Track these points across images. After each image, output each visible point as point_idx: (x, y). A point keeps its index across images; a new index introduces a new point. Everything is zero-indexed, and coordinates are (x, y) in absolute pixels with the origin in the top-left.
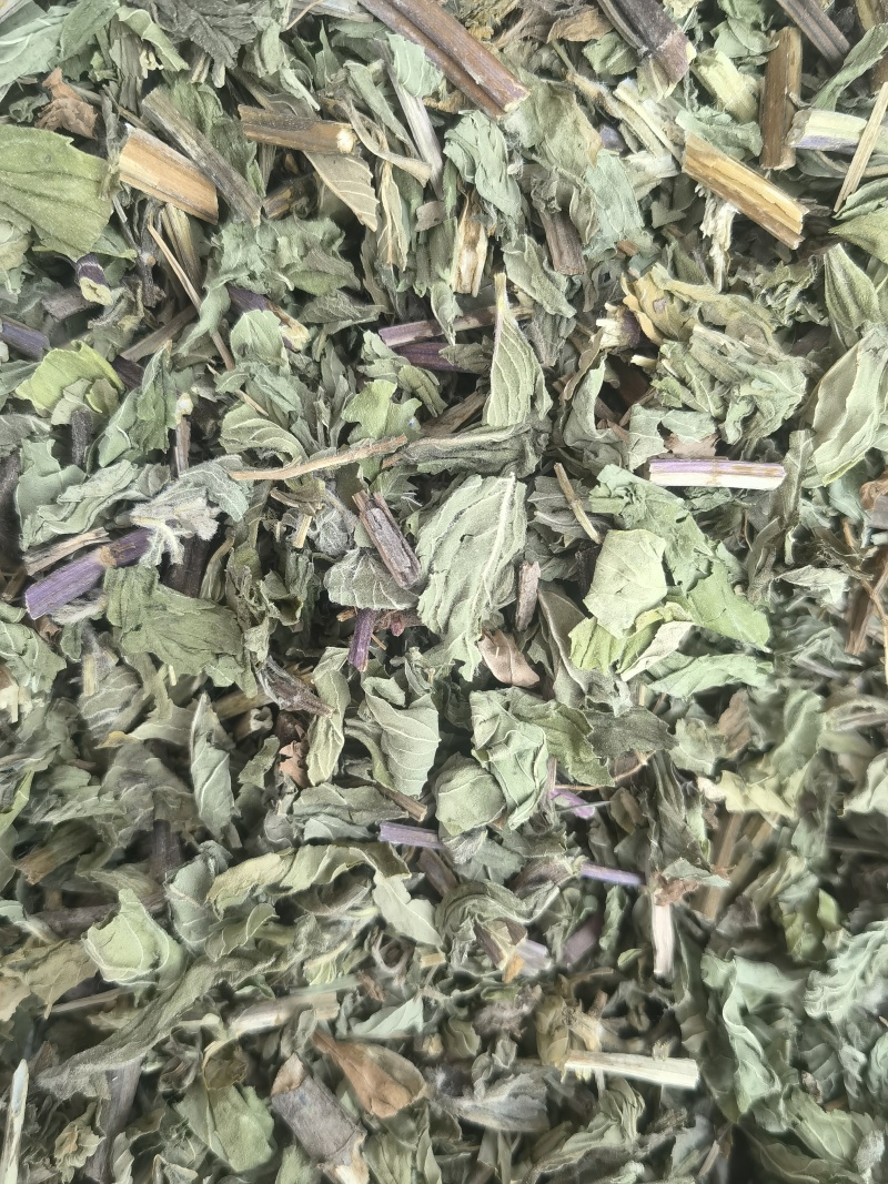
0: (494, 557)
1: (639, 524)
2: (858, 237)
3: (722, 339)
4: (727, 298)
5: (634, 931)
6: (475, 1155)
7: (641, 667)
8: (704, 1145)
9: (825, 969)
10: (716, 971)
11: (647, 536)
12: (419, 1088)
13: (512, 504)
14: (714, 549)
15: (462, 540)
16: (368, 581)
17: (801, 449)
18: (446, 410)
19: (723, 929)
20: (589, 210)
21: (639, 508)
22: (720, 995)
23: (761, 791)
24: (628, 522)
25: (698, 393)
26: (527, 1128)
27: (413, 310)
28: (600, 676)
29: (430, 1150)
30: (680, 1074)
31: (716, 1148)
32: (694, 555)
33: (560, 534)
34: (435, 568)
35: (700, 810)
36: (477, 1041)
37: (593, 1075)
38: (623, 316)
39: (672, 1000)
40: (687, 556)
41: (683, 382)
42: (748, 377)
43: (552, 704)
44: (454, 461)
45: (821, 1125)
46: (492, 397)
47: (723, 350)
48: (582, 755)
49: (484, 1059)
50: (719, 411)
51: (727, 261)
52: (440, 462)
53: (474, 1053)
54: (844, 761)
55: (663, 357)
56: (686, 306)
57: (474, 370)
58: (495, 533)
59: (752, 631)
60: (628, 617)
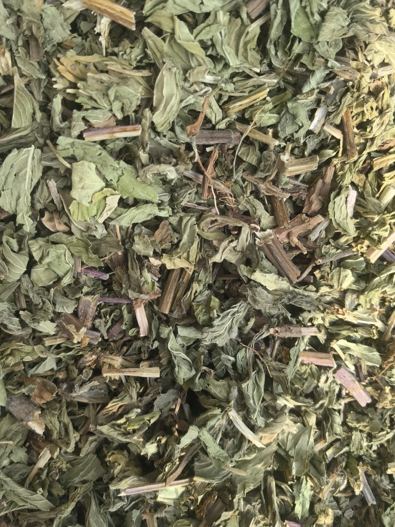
0: (27, 181)
1: (83, 159)
2: (155, 22)
3: (104, 77)
4: (108, 59)
7: (105, 216)
8: (175, 400)
9: (211, 326)
10: (164, 332)
11: (86, 163)
12: (55, 391)
13: (33, 158)
14: (119, 164)
15: (15, 175)
17: (148, 116)
19: (174, 316)
20: (40, 32)
21: (80, 152)
22: (166, 340)
23: (179, 260)
24: (78, 158)
25: (99, 101)
26: (101, 401)
29: (66, 415)
30: (152, 373)
31: (180, 400)
32: (112, 168)
33: (58, 169)
34: (5, 189)
37: (120, 378)
40: (107, 169)
41: (91, 98)
43: (74, 237)
45: (216, 386)
46: (14, 117)
47: (102, 81)
48: (89, 255)
49: (78, 378)
50: (109, 107)
51: (107, 43)
52: (5, 147)
53: (76, 376)
54: (215, 243)
55: (79, 88)
56: (86, 66)
58: (27, 171)
59: (149, 195)
60: (89, 197)
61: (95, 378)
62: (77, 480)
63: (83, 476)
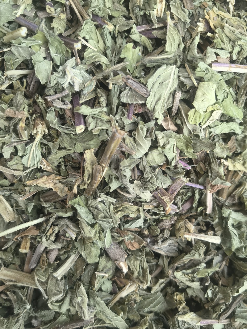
0: (168, 88)
1: (209, 80)
3: (233, 29)
4: (234, 18)
5: (202, 203)
6: (157, 263)
7: (207, 124)
8: (221, 262)
10: (226, 212)
11: (211, 84)
12: (142, 243)
13: (174, 74)
14: (229, 89)
15: (160, 83)
16: (132, 96)
18: (153, 51)
19: (226, 204)
21: (209, 75)
22: (227, 219)
23: (238, 164)
24: (206, 80)
25: (226, 44)
26: (172, 255)
27: (144, 22)
28: (196, 127)
29: (145, 260)
30: (215, 240)
31: (224, 263)
32: (224, 91)
33: (186, 85)
34: (152, 91)
35: (222, 167)
36: (159, 231)
37: (191, 239)
38: (205, 22)
39: (213, 221)
40: (222, 91)
42: (240, 39)
43: (182, 135)
44: (157, 63)
46: (167, 44)
47: (233, 31)
48: (189, 150)
49: (161, 235)
50: (231, 50)
51: (233, 9)
52: (153, 64)
53: (158, 234)
55: (216, 33)
56: (222, 19)
57: (162, 38)
58: (169, 81)
59: (239, 115)
60: (205, 108)
61: (171, 238)
62: (147, 310)
63: (151, 308)
